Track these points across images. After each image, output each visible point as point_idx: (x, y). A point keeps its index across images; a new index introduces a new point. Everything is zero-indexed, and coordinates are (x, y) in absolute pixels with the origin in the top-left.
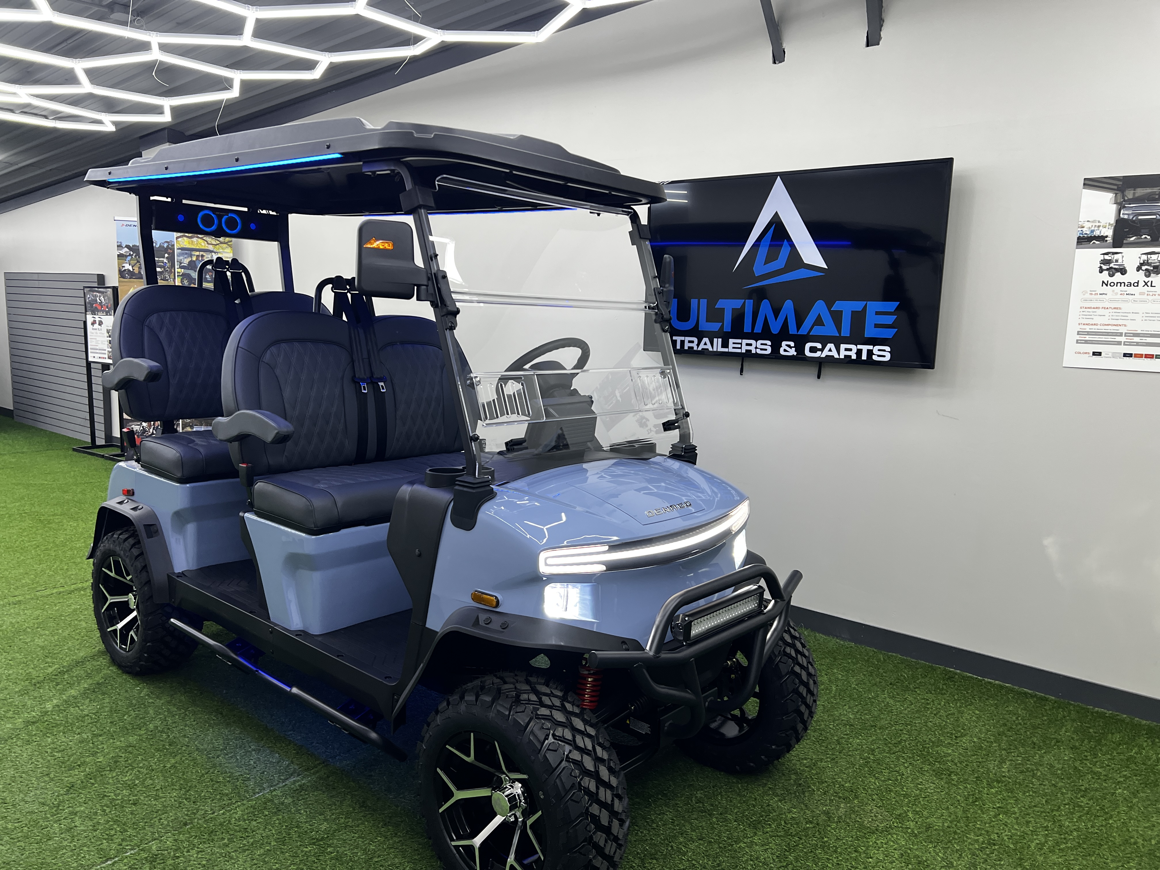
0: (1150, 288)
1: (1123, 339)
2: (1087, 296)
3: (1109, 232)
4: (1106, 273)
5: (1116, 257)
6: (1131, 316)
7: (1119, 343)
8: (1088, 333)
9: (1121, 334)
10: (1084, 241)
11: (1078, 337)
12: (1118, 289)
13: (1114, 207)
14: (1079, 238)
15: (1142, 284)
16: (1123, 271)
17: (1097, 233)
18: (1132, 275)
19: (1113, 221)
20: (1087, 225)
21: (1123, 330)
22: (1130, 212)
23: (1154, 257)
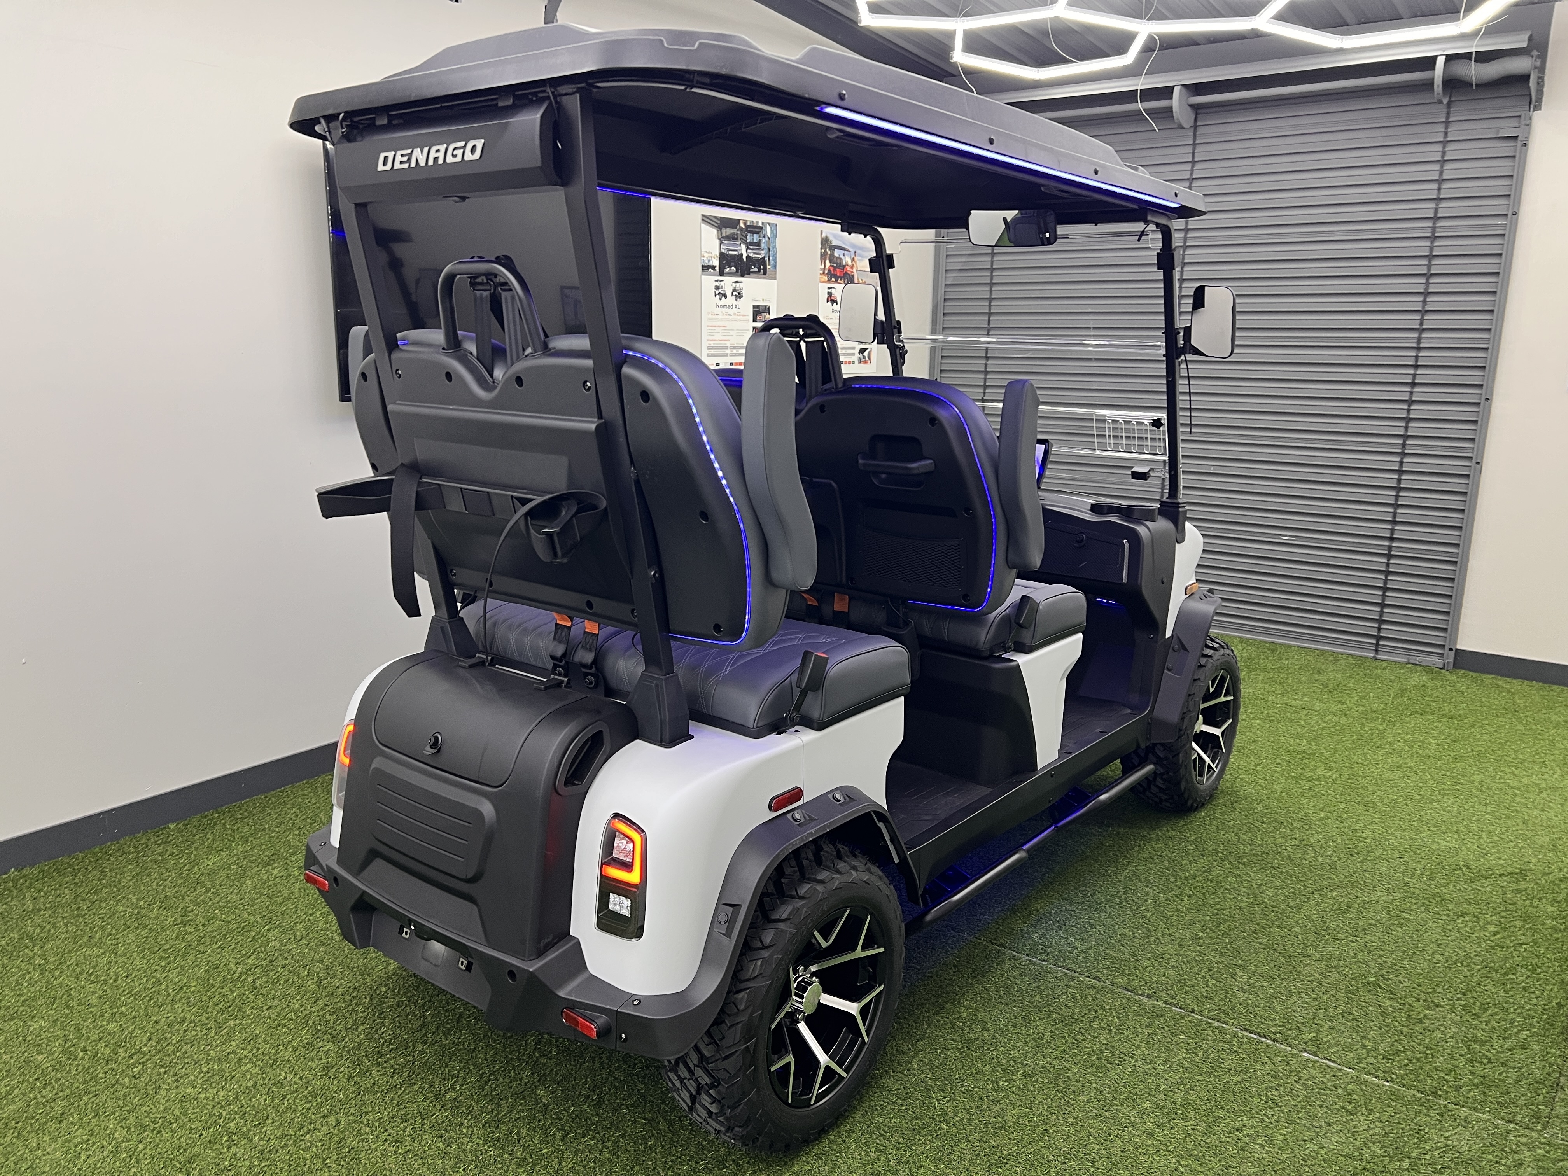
0: (739, 311)
1: (728, 351)
2: (710, 316)
3: (716, 263)
4: (718, 296)
5: (722, 283)
6: (731, 333)
7: (727, 355)
8: (713, 348)
9: (727, 348)
10: (706, 268)
11: (708, 351)
12: (725, 310)
13: (718, 242)
14: (703, 266)
15: (734, 306)
16: (725, 295)
17: (711, 263)
18: (730, 300)
19: (718, 254)
20: (706, 255)
21: (728, 344)
22: (725, 247)
23: (738, 284)
